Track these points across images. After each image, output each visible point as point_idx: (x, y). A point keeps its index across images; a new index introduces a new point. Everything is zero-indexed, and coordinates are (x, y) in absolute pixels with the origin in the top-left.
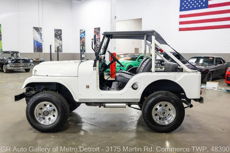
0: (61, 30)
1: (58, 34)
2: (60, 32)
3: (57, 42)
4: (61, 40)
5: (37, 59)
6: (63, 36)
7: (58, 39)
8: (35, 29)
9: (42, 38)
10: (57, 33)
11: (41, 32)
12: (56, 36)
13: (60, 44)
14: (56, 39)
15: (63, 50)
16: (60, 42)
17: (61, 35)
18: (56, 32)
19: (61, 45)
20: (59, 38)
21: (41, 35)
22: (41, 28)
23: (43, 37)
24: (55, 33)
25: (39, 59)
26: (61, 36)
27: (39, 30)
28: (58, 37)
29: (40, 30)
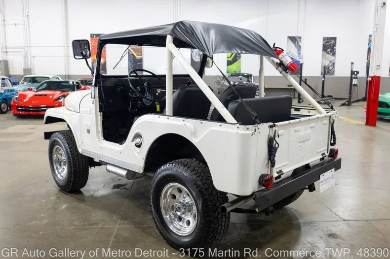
0: (335, 39)
1: (329, 46)
2: (333, 42)
3: (326, 59)
4: (334, 54)
5: (289, 86)
6: (338, 48)
7: (328, 53)
8: (290, 39)
9: (300, 54)
10: (327, 44)
11: (300, 44)
12: (325, 48)
13: (331, 62)
14: (325, 53)
15: (335, 72)
16: (332, 58)
17: (335, 46)
18: (327, 42)
19: (334, 64)
20: (331, 51)
21: (299, 47)
22: (300, 38)
23: (302, 52)
24: (323, 44)
25: (292, 86)
26: (335, 48)
27: (296, 40)
28: (329, 50)
29: (298, 40)
